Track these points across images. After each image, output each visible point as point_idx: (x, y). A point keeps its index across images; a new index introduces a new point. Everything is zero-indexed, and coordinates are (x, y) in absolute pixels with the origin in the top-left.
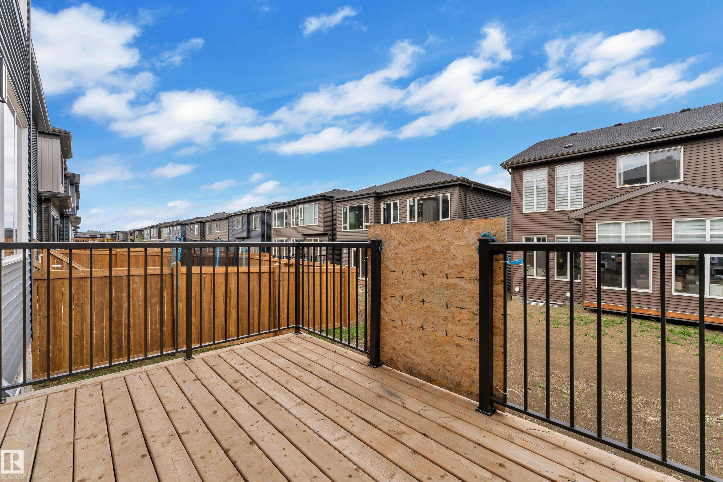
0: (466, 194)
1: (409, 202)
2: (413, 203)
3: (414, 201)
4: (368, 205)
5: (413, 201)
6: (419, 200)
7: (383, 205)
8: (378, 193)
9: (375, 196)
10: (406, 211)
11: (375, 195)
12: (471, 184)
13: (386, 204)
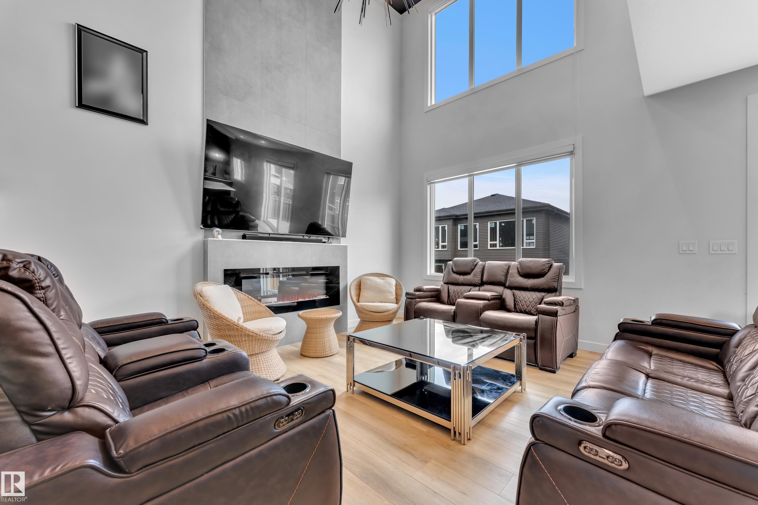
0: (548, 218)
1: (490, 225)
2: (494, 225)
3: (496, 224)
4: (445, 226)
5: (494, 223)
6: (500, 223)
7: (460, 227)
8: (457, 216)
9: (453, 219)
10: (487, 233)
11: (454, 217)
12: (554, 209)
13: (463, 226)
